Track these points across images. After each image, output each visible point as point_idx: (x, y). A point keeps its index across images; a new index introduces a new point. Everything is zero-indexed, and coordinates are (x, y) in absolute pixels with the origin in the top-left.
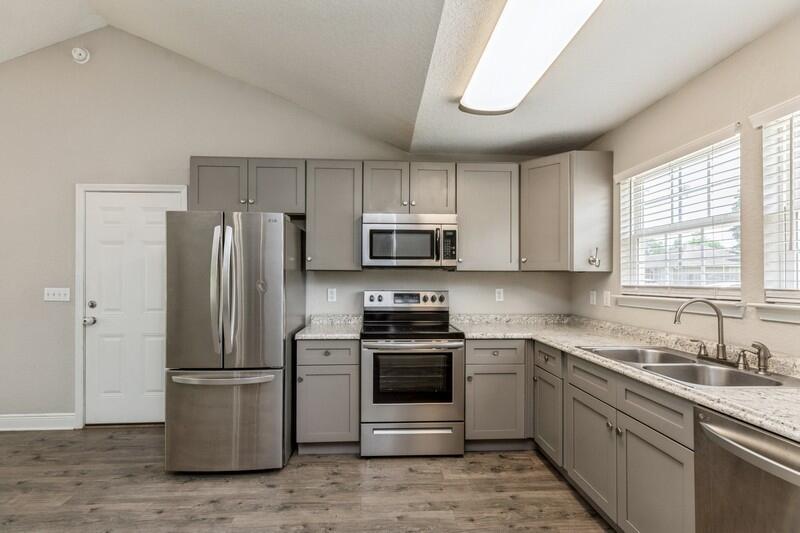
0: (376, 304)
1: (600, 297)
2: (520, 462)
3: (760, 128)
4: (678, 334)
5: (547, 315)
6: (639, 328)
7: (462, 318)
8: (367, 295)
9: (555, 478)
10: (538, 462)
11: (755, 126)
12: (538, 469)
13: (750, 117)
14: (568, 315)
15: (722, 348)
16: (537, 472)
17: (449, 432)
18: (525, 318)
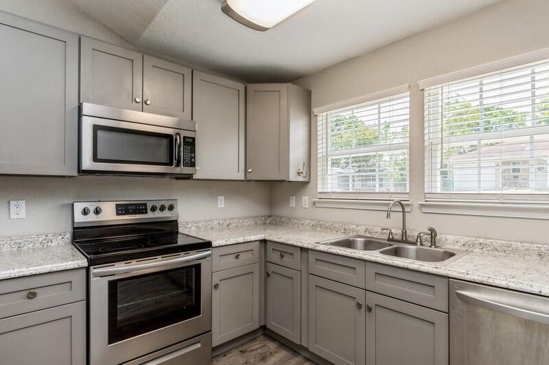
0: (92, 218)
1: (298, 201)
2: (260, 351)
3: (423, 90)
4: (365, 225)
5: (256, 217)
6: (334, 223)
7: (190, 226)
8: (79, 207)
9: (292, 356)
10: (272, 346)
11: (421, 88)
12: (276, 352)
13: (419, 82)
14: (270, 216)
15: (404, 233)
16: (277, 355)
17: (199, 345)
18: (241, 221)
